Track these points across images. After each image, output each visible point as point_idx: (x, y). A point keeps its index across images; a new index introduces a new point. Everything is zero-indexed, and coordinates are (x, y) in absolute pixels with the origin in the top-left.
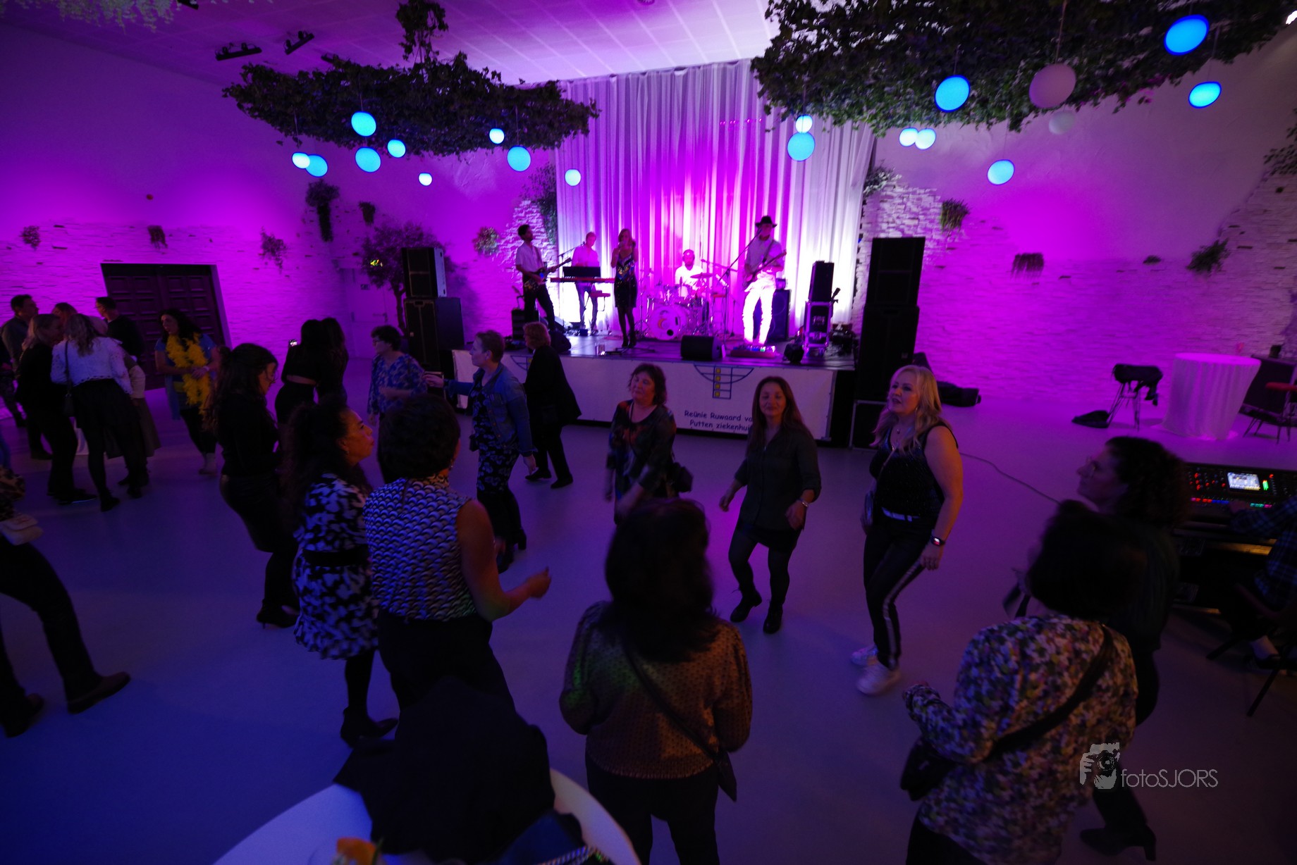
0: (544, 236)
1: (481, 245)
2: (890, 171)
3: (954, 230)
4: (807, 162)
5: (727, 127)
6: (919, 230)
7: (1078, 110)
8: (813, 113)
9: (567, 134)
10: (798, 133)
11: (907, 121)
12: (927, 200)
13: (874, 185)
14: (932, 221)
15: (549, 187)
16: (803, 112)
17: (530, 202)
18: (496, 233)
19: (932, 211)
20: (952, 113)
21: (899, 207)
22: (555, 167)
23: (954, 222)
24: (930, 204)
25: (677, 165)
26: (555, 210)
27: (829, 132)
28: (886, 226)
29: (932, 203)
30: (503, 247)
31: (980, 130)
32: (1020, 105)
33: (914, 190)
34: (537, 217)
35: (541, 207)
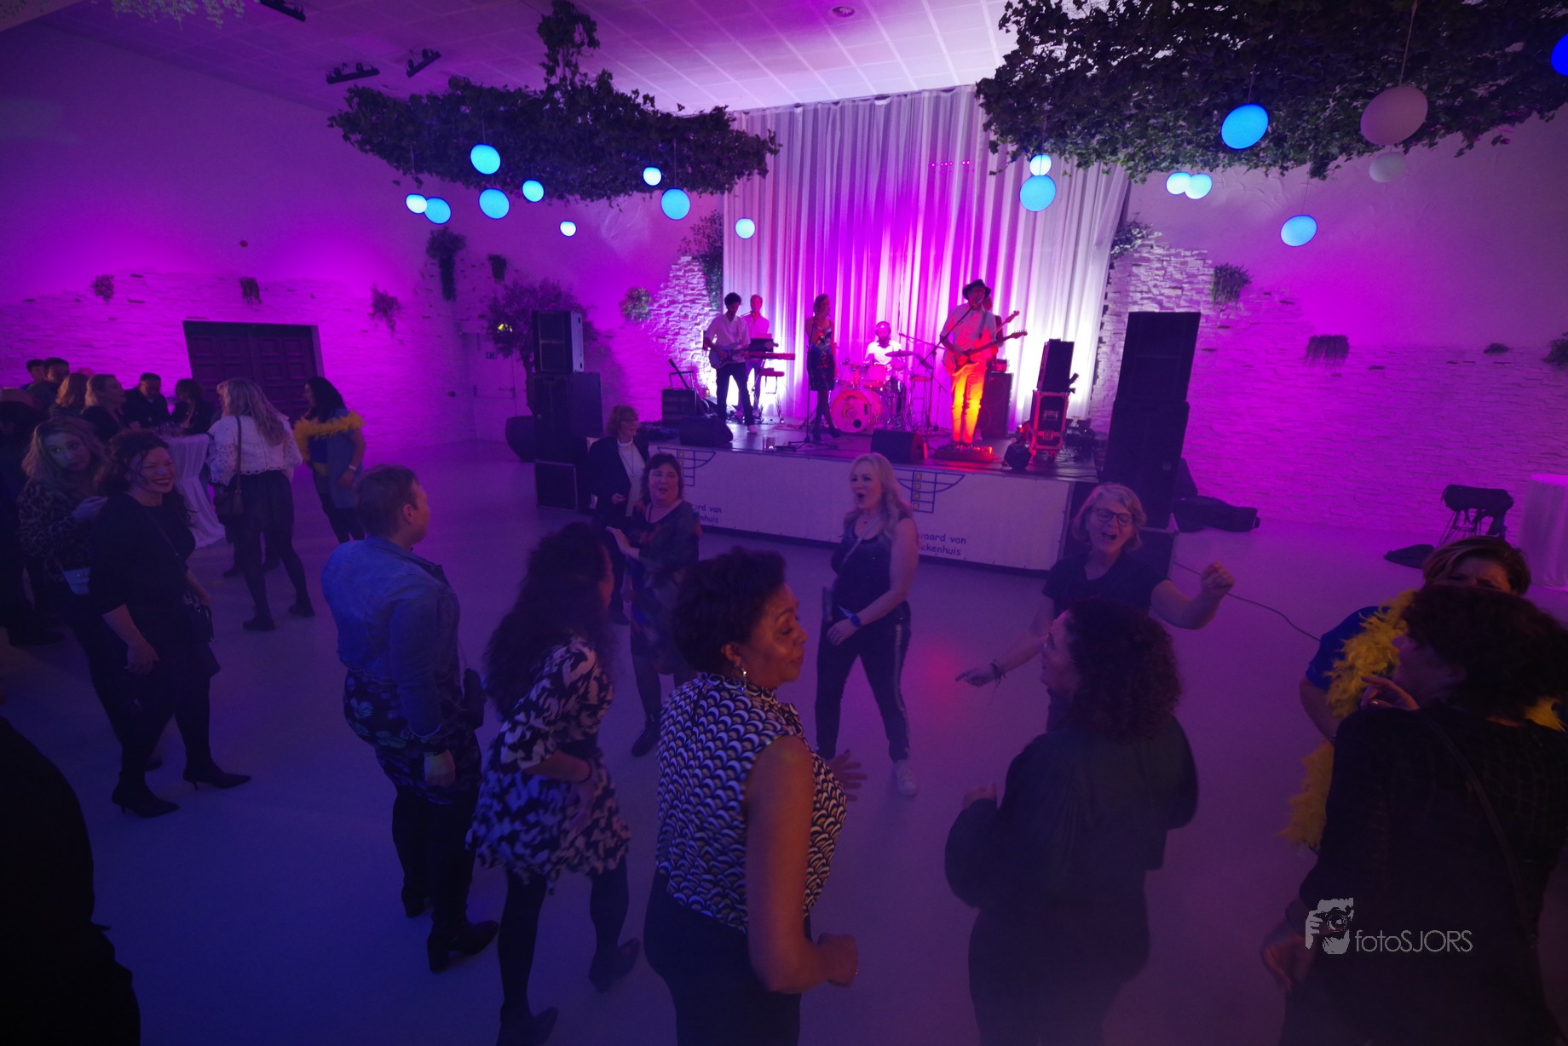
0: (707, 300)
1: (629, 309)
2: (1146, 228)
3: (1230, 304)
4: (1038, 215)
5: (938, 169)
6: (1183, 303)
7: (1406, 152)
8: (1053, 151)
9: (740, 175)
10: (1032, 176)
11: (1175, 163)
12: (1194, 264)
13: (1125, 244)
14: (1200, 292)
15: (715, 241)
16: (1040, 150)
17: (690, 258)
18: (648, 295)
19: (1200, 278)
20: (1235, 154)
21: (1157, 272)
22: (723, 215)
23: (1231, 292)
24: (1198, 269)
25: (873, 215)
26: (721, 268)
27: (1070, 176)
28: (1139, 295)
29: (1201, 269)
30: (656, 312)
31: (1270, 176)
32: (1328, 143)
33: (1178, 251)
34: (699, 275)
35: (703, 264)
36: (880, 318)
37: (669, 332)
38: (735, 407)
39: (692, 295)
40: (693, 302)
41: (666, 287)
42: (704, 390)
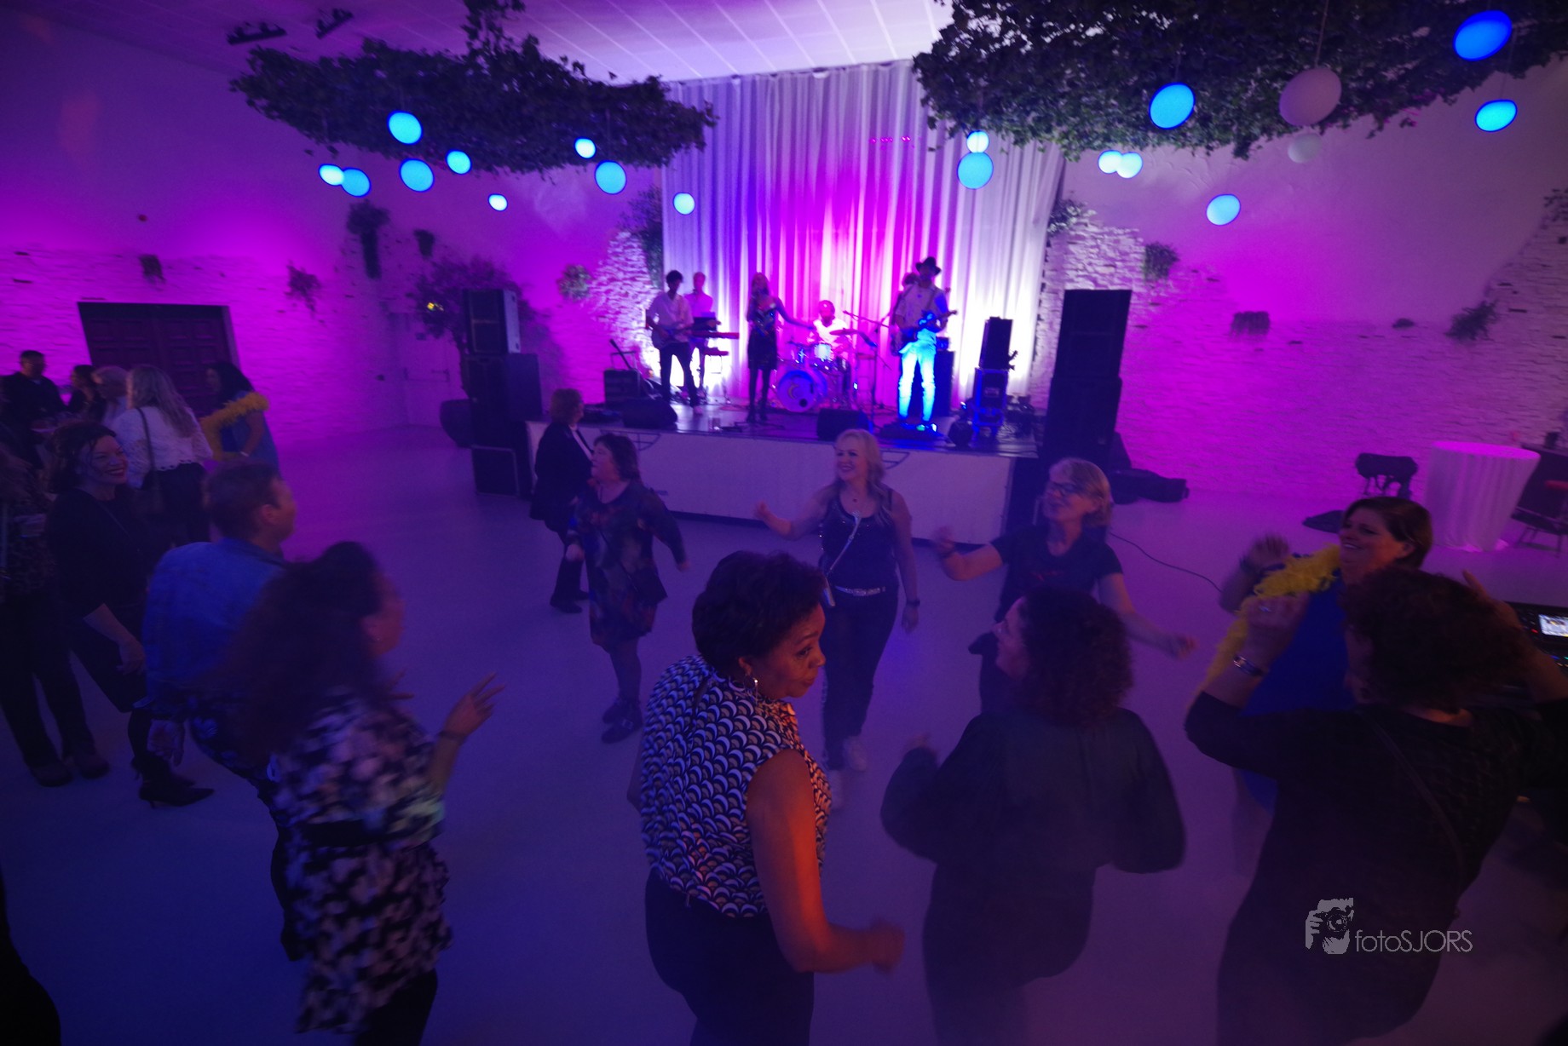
0: (647, 278)
1: (567, 286)
2: (1081, 206)
3: (1160, 281)
4: (978, 191)
5: (878, 145)
6: (1116, 281)
7: (1322, 133)
8: (990, 128)
9: (677, 147)
10: (969, 152)
11: (1107, 141)
12: (1127, 243)
13: (1061, 222)
14: (1132, 269)
15: (652, 217)
16: (977, 128)
17: (630, 234)
18: (585, 272)
19: (1133, 256)
20: (1163, 132)
21: (1092, 250)
22: (661, 190)
23: (1160, 270)
24: (1130, 248)
25: (814, 195)
26: (661, 244)
27: (1007, 154)
28: (1075, 274)
29: (1133, 246)
30: (595, 291)
31: (1197, 156)
32: (1251, 124)
33: (1111, 229)
34: (638, 253)
35: (643, 241)
37: (610, 311)
38: (679, 387)
39: (632, 272)
40: (633, 279)
41: (605, 264)
42: (647, 370)
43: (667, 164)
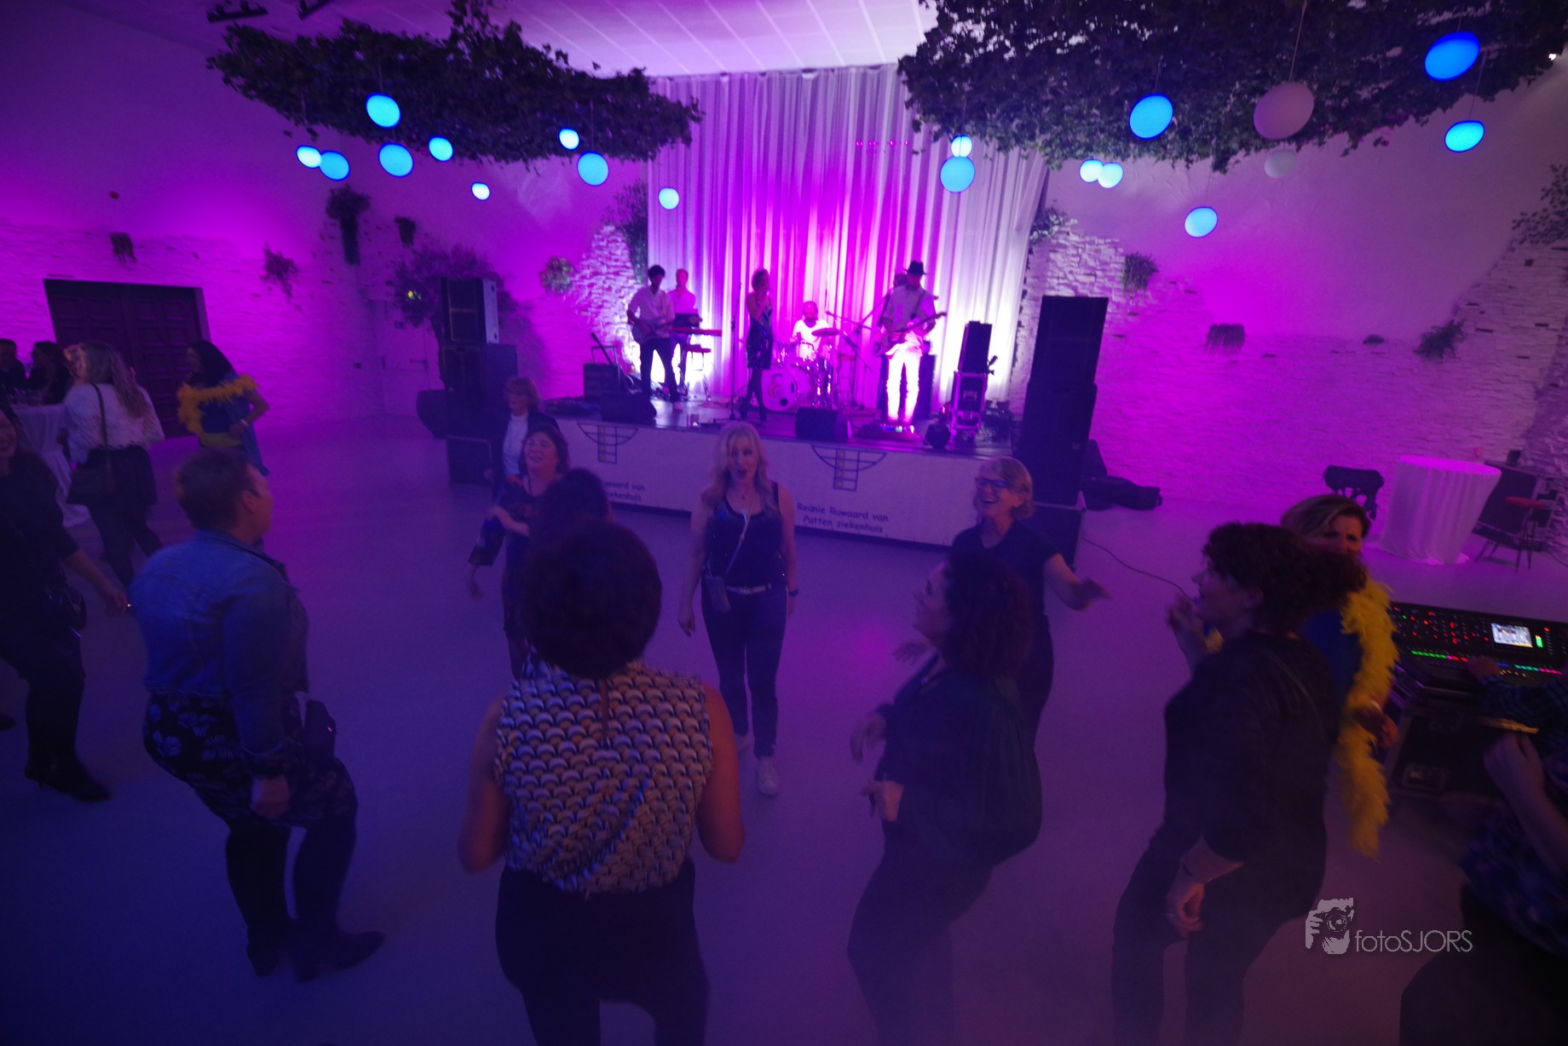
0: (631, 273)
1: (549, 279)
2: (1063, 215)
3: (1139, 292)
4: (962, 195)
5: (865, 148)
6: (1096, 289)
7: (1298, 150)
8: (974, 133)
9: (663, 142)
10: (953, 156)
11: (1089, 151)
12: (1107, 252)
13: (1044, 230)
14: (1111, 279)
15: (637, 211)
16: (961, 133)
17: (614, 228)
18: (569, 264)
19: (1112, 266)
20: (1144, 142)
21: (1072, 259)
22: (647, 184)
23: (1139, 281)
24: (1111, 258)
25: (800, 192)
26: (645, 240)
27: (992, 159)
28: (1056, 281)
29: (1113, 256)
30: (578, 284)
31: (1177, 169)
32: (1229, 138)
33: (1093, 238)
34: (622, 247)
35: (627, 235)
36: (807, 297)
37: (592, 305)
39: (616, 267)
40: (617, 274)
41: (589, 257)
42: (629, 366)
43: (653, 158)
